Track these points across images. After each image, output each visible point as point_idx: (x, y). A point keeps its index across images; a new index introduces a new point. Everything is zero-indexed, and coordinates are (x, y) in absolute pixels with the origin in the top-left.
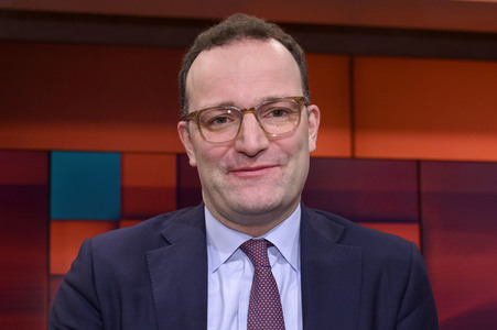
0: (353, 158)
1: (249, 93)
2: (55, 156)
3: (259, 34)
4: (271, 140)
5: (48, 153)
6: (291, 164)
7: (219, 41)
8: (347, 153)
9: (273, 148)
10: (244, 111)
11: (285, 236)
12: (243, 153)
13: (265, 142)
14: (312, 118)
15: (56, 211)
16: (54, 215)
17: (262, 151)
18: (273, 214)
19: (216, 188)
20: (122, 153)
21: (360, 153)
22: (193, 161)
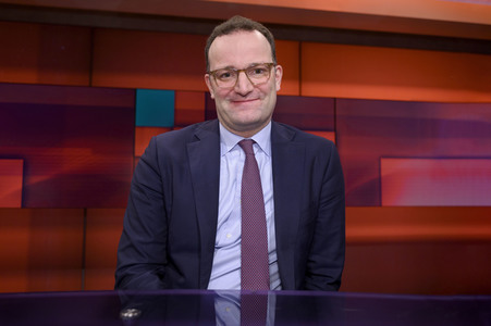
0: (300, 96)
1: (242, 61)
2: (139, 92)
3: (248, 28)
4: (255, 87)
5: (135, 90)
6: (267, 98)
7: (225, 32)
8: (297, 93)
10: (239, 71)
11: (262, 137)
12: (240, 94)
13: (251, 88)
14: (278, 72)
15: (139, 122)
16: (137, 124)
17: (250, 92)
18: (257, 125)
19: (224, 111)
20: (176, 91)
21: (304, 94)
22: (213, 96)
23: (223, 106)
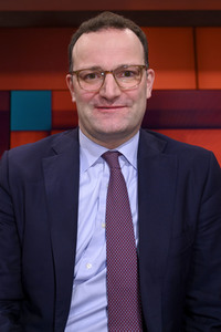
0: (197, 89)
1: (110, 62)
2: (13, 94)
4: (123, 91)
5: (9, 92)
6: (135, 106)
7: (94, 28)
9: (123, 96)
10: (106, 72)
12: (104, 98)
13: (118, 92)
14: (150, 77)
15: (14, 125)
16: (12, 128)
17: (116, 98)
19: (86, 118)
20: (52, 91)
21: (201, 87)
22: (74, 99)
23: (86, 111)
